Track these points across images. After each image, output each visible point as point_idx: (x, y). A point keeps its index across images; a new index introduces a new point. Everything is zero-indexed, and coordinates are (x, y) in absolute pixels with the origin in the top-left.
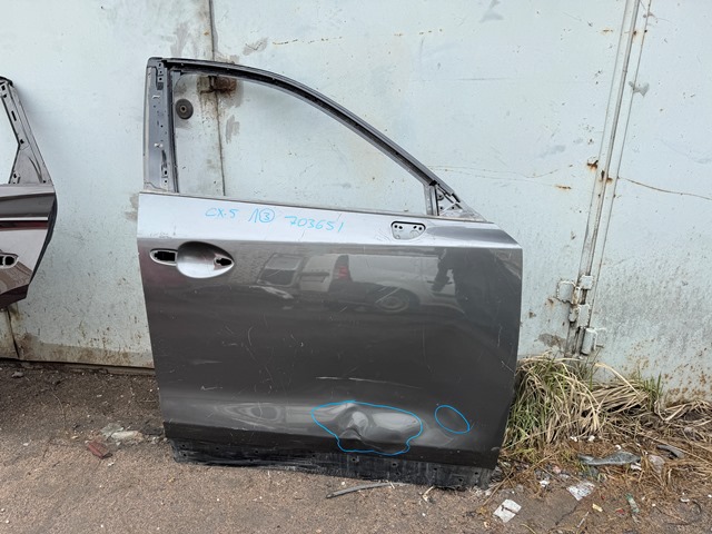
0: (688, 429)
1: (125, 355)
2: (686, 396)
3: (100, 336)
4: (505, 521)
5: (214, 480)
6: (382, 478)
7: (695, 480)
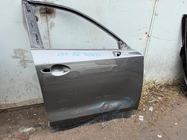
0: (162, 90)
1: (15, 104)
2: (159, 83)
3: (4, 100)
4: (142, 121)
5: (68, 134)
6: (111, 119)
7: (169, 101)
